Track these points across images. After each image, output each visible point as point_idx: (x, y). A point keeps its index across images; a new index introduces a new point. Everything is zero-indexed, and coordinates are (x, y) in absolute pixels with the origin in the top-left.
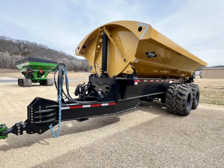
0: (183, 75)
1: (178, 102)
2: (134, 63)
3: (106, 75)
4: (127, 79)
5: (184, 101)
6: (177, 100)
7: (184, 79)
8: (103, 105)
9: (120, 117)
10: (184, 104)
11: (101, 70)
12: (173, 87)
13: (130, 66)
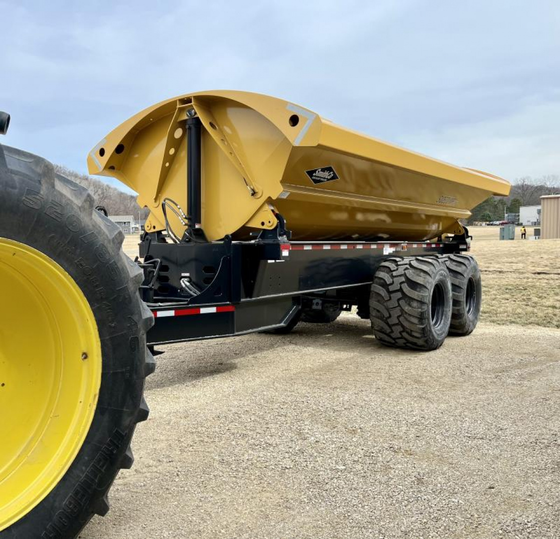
0: (434, 227)
1: (407, 308)
2: (278, 199)
3: (200, 234)
4: (262, 242)
5: (422, 303)
6: (402, 302)
7: (440, 240)
8: (203, 311)
9: (236, 361)
10: (422, 314)
11: (186, 221)
12: (392, 266)
13: (268, 208)
